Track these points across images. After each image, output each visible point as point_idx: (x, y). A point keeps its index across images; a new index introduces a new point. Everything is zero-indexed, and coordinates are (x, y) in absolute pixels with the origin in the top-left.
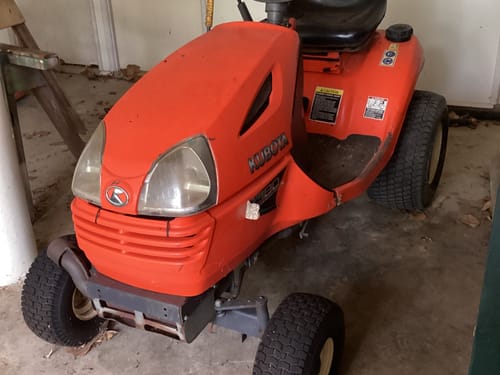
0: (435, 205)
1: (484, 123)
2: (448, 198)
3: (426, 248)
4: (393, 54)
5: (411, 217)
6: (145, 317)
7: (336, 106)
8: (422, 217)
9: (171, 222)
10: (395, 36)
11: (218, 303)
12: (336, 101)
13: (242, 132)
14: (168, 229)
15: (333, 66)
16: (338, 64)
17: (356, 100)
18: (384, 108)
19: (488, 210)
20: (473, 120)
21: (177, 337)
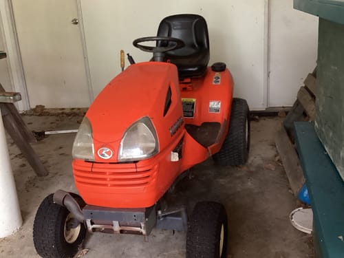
0: (249, 161)
1: (263, 118)
2: (255, 157)
3: (252, 183)
4: (219, 78)
5: (239, 169)
6: (120, 226)
7: (193, 107)
8: (245, 168)
9: (137, 164)
10: (217, 69)
11: (160, 212)
12: (192, 105)
13: (164, 115)
14: (136, 168)
15: (187, 86)
16: (190, 85)
17: (203, 103)
18: (219, 106)
19: (279, 160)
20: (257, 117)
21: (141, 234)
